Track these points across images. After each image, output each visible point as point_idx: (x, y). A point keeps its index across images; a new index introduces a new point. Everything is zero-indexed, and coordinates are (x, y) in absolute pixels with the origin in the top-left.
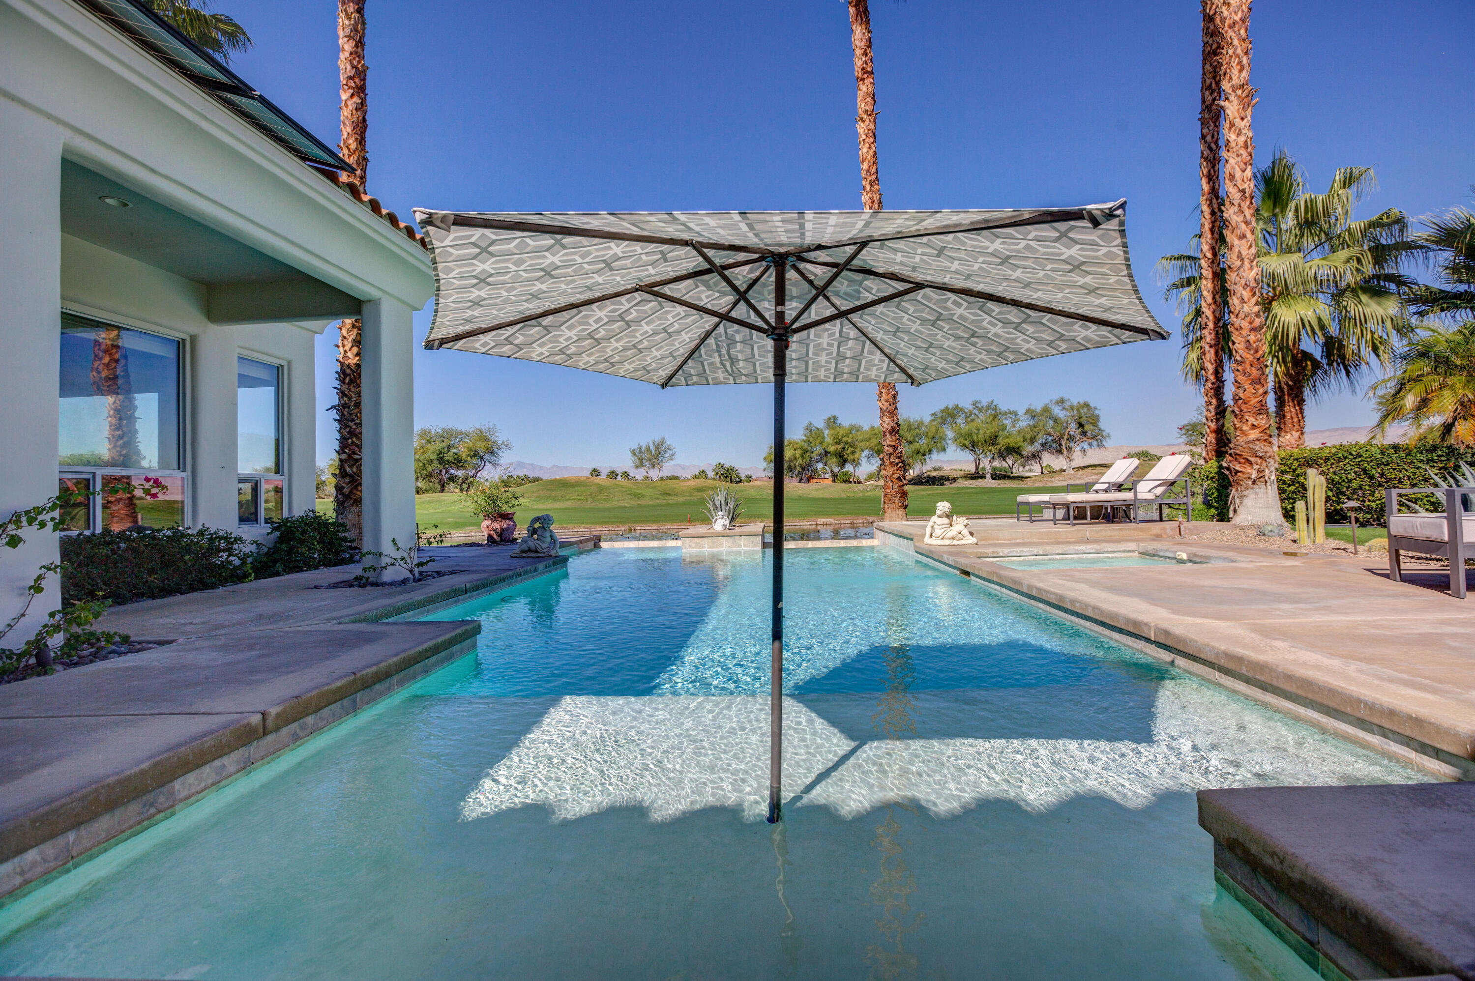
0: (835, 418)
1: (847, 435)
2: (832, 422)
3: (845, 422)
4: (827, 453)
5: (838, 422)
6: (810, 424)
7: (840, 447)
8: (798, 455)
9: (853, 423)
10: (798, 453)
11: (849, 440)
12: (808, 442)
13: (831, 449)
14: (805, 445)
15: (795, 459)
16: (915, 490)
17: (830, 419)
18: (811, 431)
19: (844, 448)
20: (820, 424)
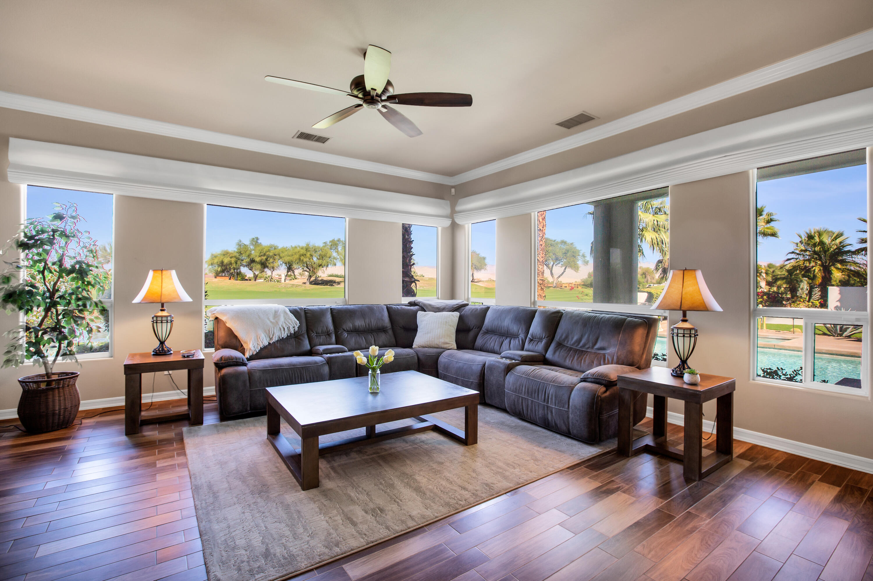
0: (257, 239)
1: (269, 251)
2: (255, 241)
3: (265, 242)
4: (253, 261)
5: (259, 241)
6: (240, 241)
7: (264, 258)
8: (233, 262)
9: (272, 243)
10: (233, 260)
11: (271, 254)
12: (240, 253)
13: (258, 259)
14: (237, 255)
15: (231, 264)
16: (321, 289)
17: (254, 239)
18: (240, 246)
19: (266, 259)
20: (247, 242)
